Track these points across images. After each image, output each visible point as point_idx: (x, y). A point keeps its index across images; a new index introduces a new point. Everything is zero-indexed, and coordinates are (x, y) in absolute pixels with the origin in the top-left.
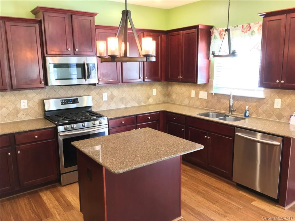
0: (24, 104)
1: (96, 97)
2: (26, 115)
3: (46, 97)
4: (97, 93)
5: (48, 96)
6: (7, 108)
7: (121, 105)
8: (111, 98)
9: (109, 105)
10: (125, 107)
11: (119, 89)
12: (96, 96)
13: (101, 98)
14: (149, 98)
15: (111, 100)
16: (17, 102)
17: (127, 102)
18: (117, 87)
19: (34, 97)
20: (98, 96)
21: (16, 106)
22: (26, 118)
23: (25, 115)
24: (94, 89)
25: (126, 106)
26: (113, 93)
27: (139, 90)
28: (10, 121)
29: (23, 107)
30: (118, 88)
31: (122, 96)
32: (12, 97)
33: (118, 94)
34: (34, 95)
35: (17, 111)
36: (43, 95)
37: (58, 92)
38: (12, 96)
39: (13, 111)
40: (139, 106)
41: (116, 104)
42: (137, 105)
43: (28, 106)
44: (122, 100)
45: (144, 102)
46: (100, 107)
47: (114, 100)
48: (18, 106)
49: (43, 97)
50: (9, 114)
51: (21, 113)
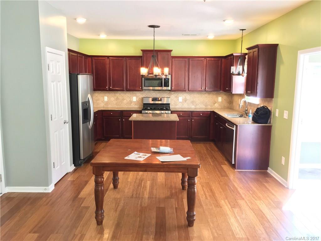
0: (135, 99)
4: (175, 96)
5: (146, 95)
6: (127, 100)
7: (192, 106)
8: (185, 100)
9: (183, 105)
12: (174, 98)
14: (215, 104)
16: (131, 97)
20: (176, 99)
26: (187, 97)
28: (127, 107)
29: (134, 101)
31: (193, 100)
32: (129, 95)
33: (190, 98)
34: (140, 94)
35: (131, 102)
39: (129, 102)
41: (188, 105)
42: (204, 107)
43: (136, 100)
44: (193, 102)
45: (210, 106)
46: (176, 105)
47: (187, 102)
48: (131, 100)
49: (144, 96)
50: (127, 103)
51: (133, 103)
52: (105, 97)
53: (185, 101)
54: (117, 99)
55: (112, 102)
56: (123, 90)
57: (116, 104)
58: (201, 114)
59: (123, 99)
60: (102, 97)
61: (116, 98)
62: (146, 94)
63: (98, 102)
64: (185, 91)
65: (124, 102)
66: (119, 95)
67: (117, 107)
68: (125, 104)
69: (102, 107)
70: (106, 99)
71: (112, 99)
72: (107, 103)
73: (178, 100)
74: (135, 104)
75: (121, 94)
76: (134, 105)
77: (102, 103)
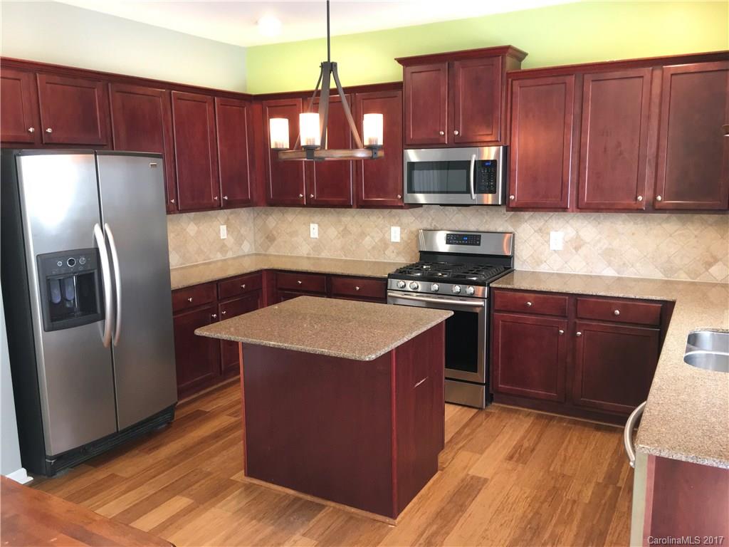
0: (396, 234)
1: (532, 238)
2: (397, 253)
3: (431, 225)
4: (536, 229)
5: (434, 223)
6: (372, 237)
7: (605, 268)
8: (577, 244)
9: (566, 263)
10: (617, 275)
11: (601, 225)
12: (532, 235)
13: (545, 241)
14: (710, 265)
15: (574, 251)
16: (386, 229)
17: (624, 264)
18: (594, 219)
19: (412, 223)
20: (539, 238)
21: (384, 235)
22: (397, 259)
23: (395, 253)
24: (529, 219)
25: (618, 273)
26: (580, 233)
27: (671, 236)
28: (374, 260)
29: (393, 240)
30: (599, 223)
31: (610, 244)
32: (380, 220)
33: (598, 238)
34: (411, 219)
35: (385, 243)
36: (425, 221)
37: (452, 218)
38: (379, 217)
39: (379, 243)
40: (666, 282)
41: (587, 264)
42: (659, 275)
43: (402, 238)
44: (608, 255)
45: (688, 274)
46: (539, 263)
47: (583, 251)
48: (386, 235)
49: (426, 225)
50: (373, 248)
51: (391, 248)
52: (312, 226)
53: (577, 249)
54: (346, 232)
55: (332, 241)
56: (346, 205)
57: (343, 248)
58: (617, 312)
59: (363, 235)
60: (304, 224)
61: (341, 229)
62: (433, 219)
63: (293, 239)
64: (565, 209)
65: (364, 242)
66: (349, 218)
67: (344, 258)
68: (369, 252)
69: (306, 256)
70: (314, 230)
71: (333, 232)
72: (318, 245)
73: (548, 242)
74: (398, 254)
75: (356, 218)
76: (393, 256)
77: (304, 243)
